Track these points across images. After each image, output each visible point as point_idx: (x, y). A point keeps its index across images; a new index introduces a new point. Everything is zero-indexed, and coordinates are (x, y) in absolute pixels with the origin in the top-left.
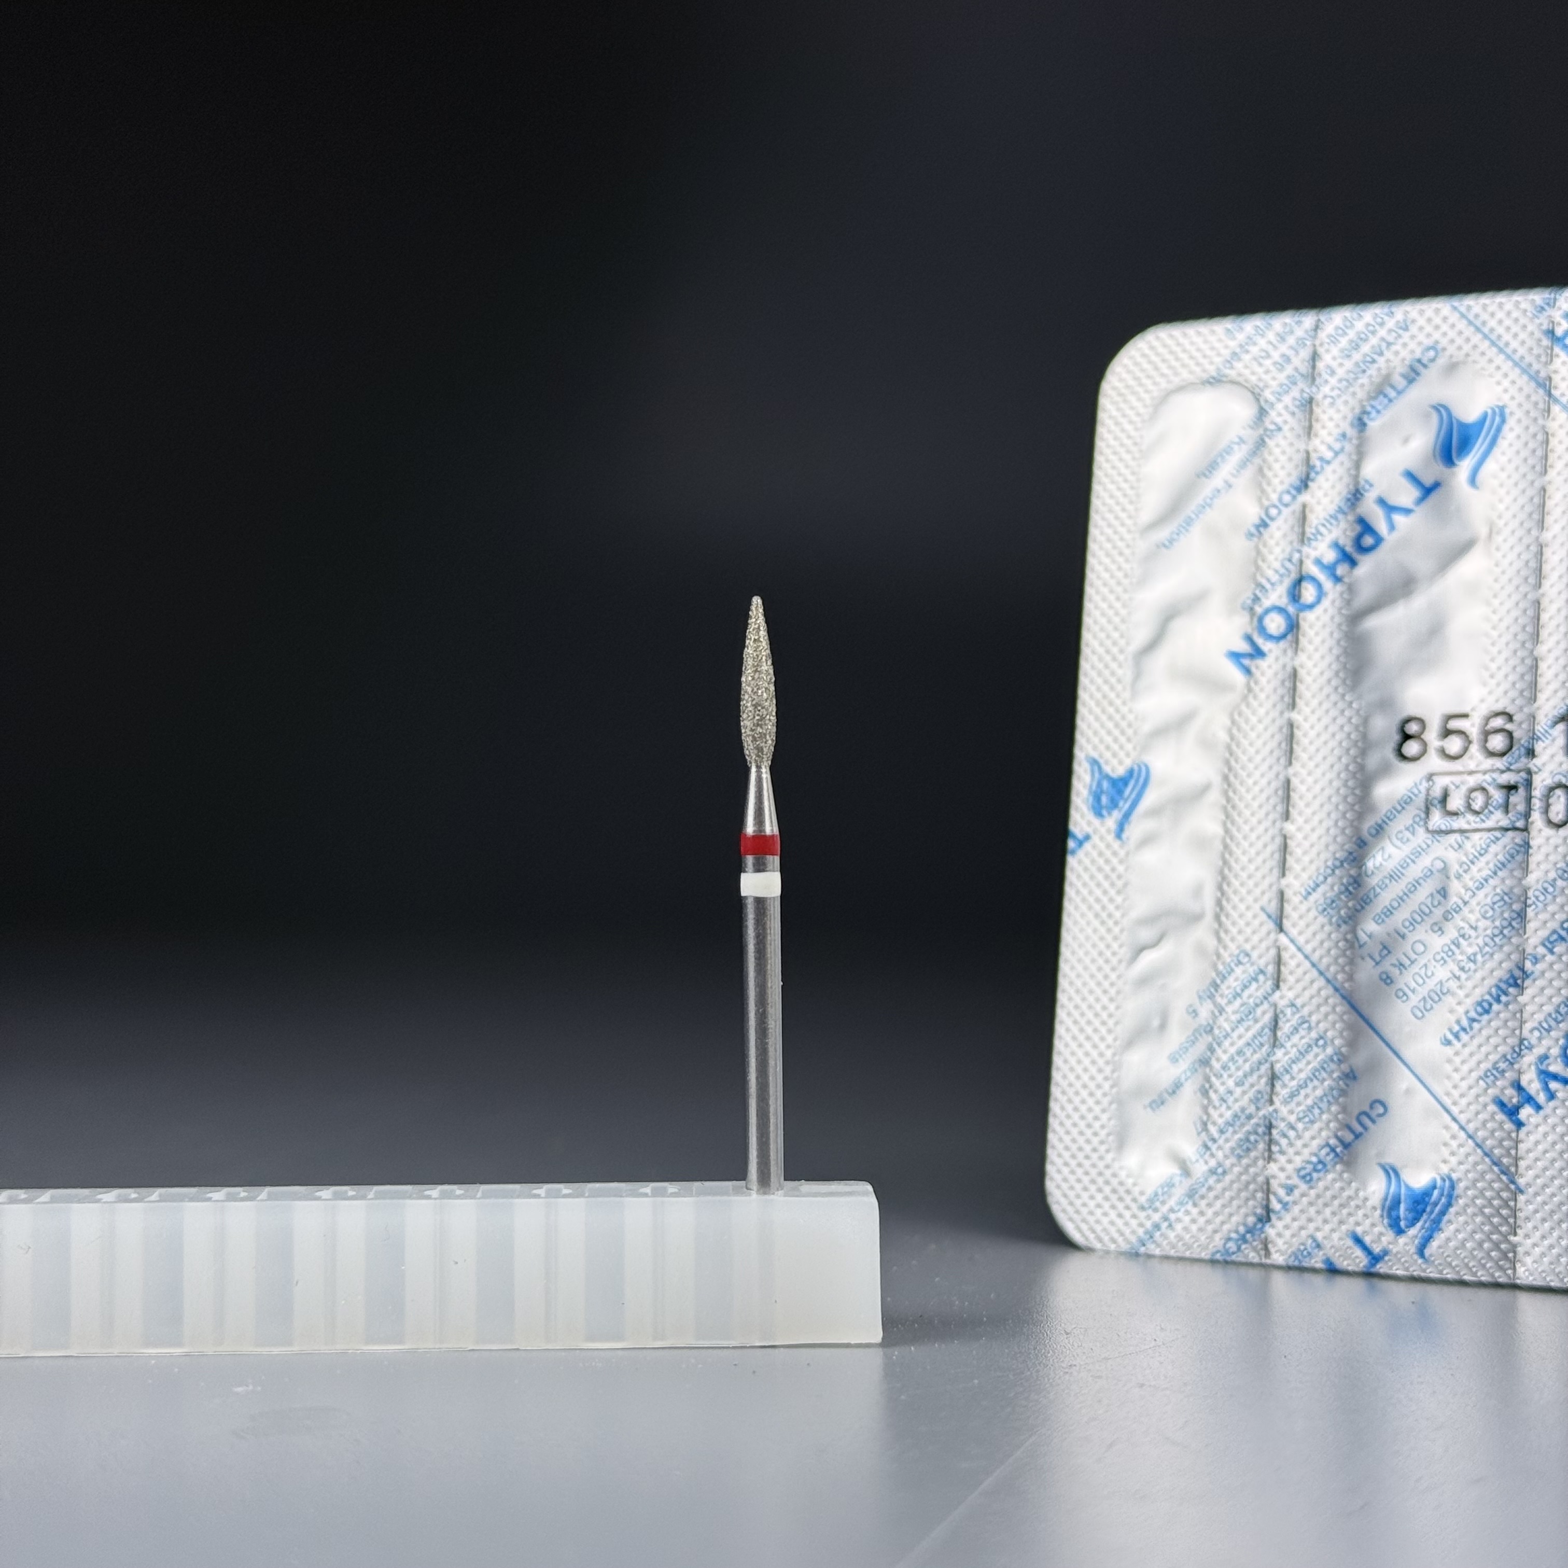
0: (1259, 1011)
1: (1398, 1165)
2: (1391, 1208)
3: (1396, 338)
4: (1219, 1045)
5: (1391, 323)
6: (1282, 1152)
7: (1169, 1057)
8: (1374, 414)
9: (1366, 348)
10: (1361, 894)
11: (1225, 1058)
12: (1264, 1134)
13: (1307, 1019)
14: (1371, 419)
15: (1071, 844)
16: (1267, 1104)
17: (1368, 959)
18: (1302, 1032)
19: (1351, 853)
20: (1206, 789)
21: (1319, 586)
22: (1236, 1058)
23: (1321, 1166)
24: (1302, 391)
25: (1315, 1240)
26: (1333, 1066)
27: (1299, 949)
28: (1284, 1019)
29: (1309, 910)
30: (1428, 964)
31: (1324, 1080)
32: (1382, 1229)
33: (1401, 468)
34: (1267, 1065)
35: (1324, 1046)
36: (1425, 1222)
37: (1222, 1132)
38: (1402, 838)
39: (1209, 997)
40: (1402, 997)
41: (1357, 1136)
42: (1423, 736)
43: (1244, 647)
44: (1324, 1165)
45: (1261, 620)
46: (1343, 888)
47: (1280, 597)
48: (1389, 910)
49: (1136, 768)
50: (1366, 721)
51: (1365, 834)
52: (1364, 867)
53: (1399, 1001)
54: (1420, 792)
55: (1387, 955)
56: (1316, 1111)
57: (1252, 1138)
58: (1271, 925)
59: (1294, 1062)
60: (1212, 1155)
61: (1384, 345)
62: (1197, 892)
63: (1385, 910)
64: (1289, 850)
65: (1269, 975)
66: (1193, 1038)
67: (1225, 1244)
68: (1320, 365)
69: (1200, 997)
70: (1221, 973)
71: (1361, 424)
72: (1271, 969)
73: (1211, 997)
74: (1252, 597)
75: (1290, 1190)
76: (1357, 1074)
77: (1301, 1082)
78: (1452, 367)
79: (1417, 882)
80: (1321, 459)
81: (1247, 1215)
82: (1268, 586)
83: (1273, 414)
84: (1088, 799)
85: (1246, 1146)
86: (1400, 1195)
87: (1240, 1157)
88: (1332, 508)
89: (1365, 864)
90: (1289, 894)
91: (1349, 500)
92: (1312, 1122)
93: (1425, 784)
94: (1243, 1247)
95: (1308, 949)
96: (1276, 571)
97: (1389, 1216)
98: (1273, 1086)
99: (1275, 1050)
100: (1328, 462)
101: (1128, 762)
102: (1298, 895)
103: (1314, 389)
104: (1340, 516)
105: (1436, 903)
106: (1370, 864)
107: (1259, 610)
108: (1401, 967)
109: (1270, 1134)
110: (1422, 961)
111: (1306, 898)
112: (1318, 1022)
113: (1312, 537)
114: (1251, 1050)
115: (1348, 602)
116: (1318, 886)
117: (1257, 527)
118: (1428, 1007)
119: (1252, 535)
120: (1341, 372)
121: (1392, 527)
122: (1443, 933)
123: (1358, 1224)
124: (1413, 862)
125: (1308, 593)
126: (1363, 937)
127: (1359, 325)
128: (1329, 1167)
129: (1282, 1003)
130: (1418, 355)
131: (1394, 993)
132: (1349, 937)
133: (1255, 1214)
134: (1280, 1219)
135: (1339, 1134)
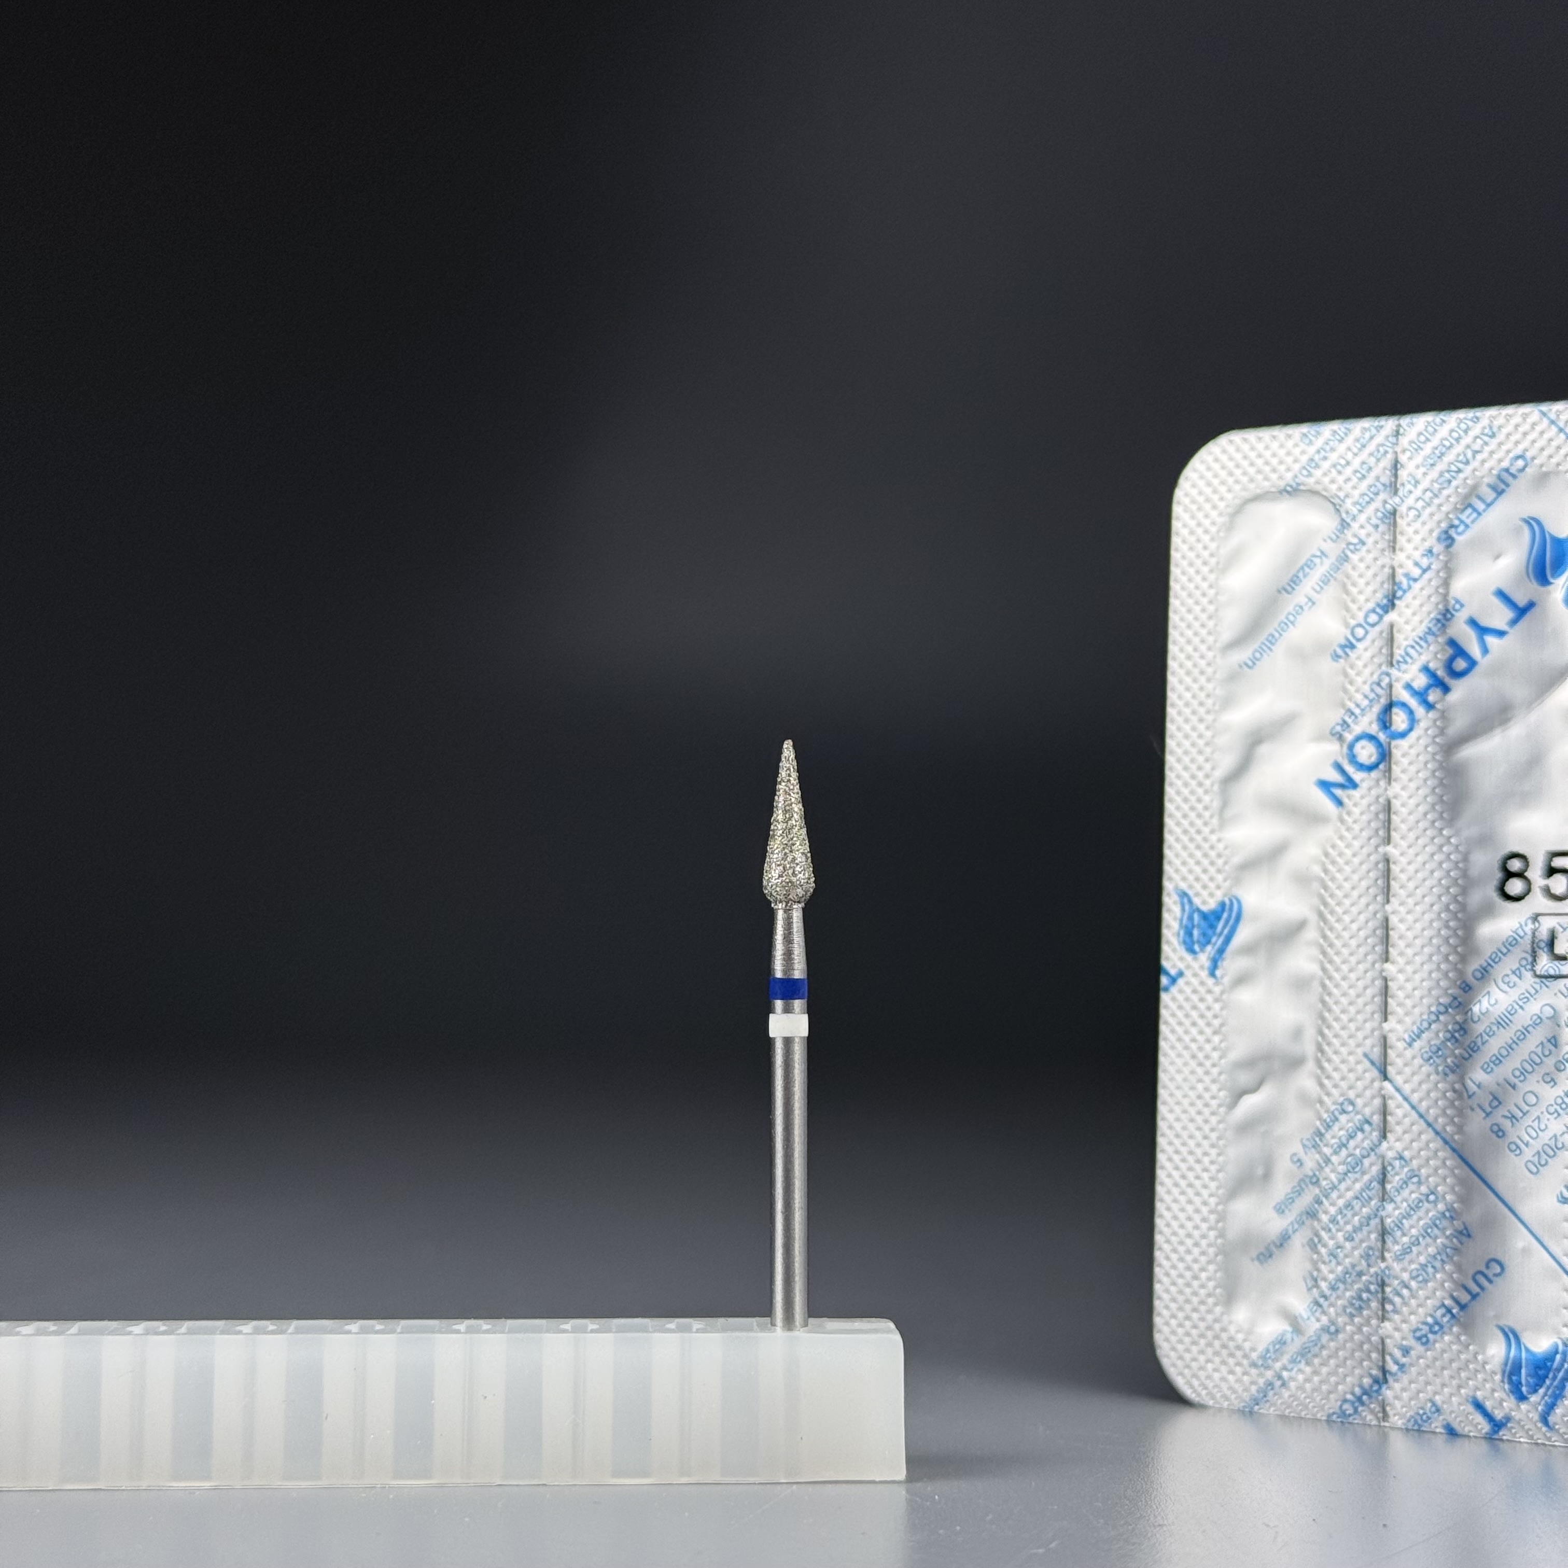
0: (1366, 1162)
1: (1518, 1328)
2: (1512, 1372)
3: (1482, 447)
4: (1326, 1197)
5: (1476, 430)
6: (1395, 1311)
7: (1275, 1207)
8: (1461, 528)
9: (1450, 457)
10: (1467, 1043)
11: (1332, 1210)
12: (1377, 1292)
13: (1416, 1173)
14: (1459, 534)
15: (1164, 980)
16: (1379, 1261)
17: (1478, 1110)
18: (1412, 1187)
19: (1455, 998)
20: (1301, 926)
21: (1411, 712)
22: (1345, 1212)
23: (1437, 1328)
24: (1385, 502)
25: (1434, 1404)
26: (1445, 1223)
27: (1406, 1099)
28: (1392, 1173)
29: (1414, 1058)
30: (1541, 1116)
31: (1436, 1238)
32: (1504, 1396)
33: (1493, 588)
34: (1377, 1220)
35: (1435, 1202)
36: (1548, 1388)
37: (1333, 1288)
38: (1509, 982)
39: (1314, 1147)
40: (1515, 1150)
41: (1474, 1296)
42: (1526, 874)
43: (1335, 777)
44: (1441, 1327)
45: (1351, 747)
46: (1448, 1035)
47: (1371, 723)
48: (1497, 1058)
49: (1227, 902)
50: (1466, 859)
51: (1470, 979)
52: (1470, 1012)
53: (1512, 1155)
54: (1526, 934)
55: (1497, 1106)
56: (1430, 1270)
57: (1365, 1296)
58: (1375, 1073)
59: (1404, 1217)
60: (1324, 1313)
61: (1469, 454)
62: (1297, 1033)
63: (1494, 1058)
64: (1390, 993)
65: (1374, 1126)
66: (1298, 1188)
67: (1341, 1406)
68: (1403, 474)
69: (1304, 1146)
70: (1325, 1121)
71: (1448, 539)
72: (1376, 1119)
73: (1316, 1146)
74: (1341, 722)
75: (1406, 1351)
76: (1471, 1233)
77: (1413, 1239)
78: (1543, 478)
79: (1526, 1029)
80: (1407, 575)
81: (1362, 1377)
82: (1357, 711)
83: (1355, 526)
84: (1178, 935)
85: (1358, 1305)
86: (1521, 1359)
87: (1352, 1316)
88: (1423, 628)
89: (1471, 1009)
90: (1392, 1039)
91: (1438, 621)
92: (1426, 1281)
93: (1531, 926)
94: (1360, 1409)
95: (1415, 1098)
96: (1366, 697)
97: (1510, 1382)
98: (1384, 1242)
99: (1384, 1203)
100: (1415, 580)
101: (1219, 895)
102: (1402, 1041)
103: (1397, 500)
104: (1430, 638)
105: (1547, 1053)
106: (1476, 1009)
107: (1349, 737)
108: (1514, 1120)
109: (1383, 1292)
110: (1535, 1113)
111: (1410, 1045)
112: (1428, 1176)
113: (1401, 660)
114: (1360, 1204)
115: (1442, 732)
116: (1422, 1032)
117: (1343, 647)
118: (1543, 1162)
119: (1339, 657)
120: (1425, 484)
121: (1485, 650)
122: (1555, 1084)
123: (1477, 1389)
124: (1521, 1007)
125: (1399, 720)
126: (1472, 1087)
127: (1443, 432)
128: (1445, 1329)
129: (1390, 1154)
130: (1505, 464)
131: (1507, 1145)
132: (1457, 1086)
133: (1371, 1375)
134: (1396, 1381)
135: (1455, 1294)
